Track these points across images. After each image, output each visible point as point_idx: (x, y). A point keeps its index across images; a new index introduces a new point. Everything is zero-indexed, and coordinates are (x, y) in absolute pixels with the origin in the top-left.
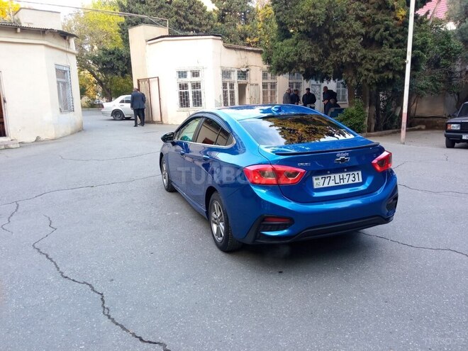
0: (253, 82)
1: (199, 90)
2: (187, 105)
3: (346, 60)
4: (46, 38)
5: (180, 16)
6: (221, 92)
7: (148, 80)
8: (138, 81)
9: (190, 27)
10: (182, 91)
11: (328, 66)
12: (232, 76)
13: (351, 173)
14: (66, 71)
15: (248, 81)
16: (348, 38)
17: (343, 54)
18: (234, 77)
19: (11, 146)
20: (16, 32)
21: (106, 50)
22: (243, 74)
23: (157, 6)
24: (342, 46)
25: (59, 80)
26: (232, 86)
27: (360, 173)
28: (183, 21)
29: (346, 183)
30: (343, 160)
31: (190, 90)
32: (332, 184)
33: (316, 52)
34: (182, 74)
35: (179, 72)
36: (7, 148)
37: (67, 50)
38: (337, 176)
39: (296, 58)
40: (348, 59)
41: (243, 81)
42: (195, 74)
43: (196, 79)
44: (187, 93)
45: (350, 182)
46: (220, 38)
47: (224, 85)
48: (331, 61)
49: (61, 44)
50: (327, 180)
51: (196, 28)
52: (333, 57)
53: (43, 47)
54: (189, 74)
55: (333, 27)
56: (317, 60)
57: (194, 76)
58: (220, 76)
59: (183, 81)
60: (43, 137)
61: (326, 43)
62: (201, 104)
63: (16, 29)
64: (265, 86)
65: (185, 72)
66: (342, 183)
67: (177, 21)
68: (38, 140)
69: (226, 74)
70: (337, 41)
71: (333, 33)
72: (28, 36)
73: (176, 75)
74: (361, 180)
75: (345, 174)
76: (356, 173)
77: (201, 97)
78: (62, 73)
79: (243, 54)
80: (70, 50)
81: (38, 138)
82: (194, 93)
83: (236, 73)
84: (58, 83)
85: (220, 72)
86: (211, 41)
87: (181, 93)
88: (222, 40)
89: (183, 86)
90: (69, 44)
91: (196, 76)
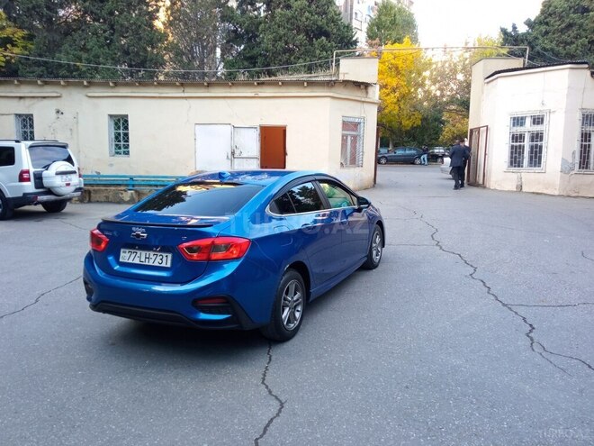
1: (539, 143)
2: (519, 165)
4: (333, 89)
6: (576, 147)
7: (478, 129)
8: (472, 130)
10: (514, 144)
13: (159, 254)
14: (360, 123)
20: (302, 87)
25: (346, 133)
27: (170, 256)
29: (151, 263)
30: (138, 236)
31: (527, 144)
32: (137, 261)
34: (518, 121)
35: (514, 119)
37: (363, 99)
38: (143, 253)
42: (538, 120)
43: (537, 128)
44: (522, 148)
45: (156, 264)
46: (587, 66)
47: (585, 137)
49: (358, 95)
50: (133, 255)
53: (329, 99)
54: (528, 121)
57: (534, 123)
58: (578, 124)
59: (519, 130)
62: (540, 163)
63: (303, 84)
65: (523, 118)
66: (147, 263)
67: (591, 42)
73: (508, 122)
74: (169, 265)
75: (152, 253)
76: (164, 255)
77: (541, 152)
78: (351, 127)
80: (367, 100)
82: (532, 147)
84: (345, 136)
85: (578, 116)
86: (567, 72)
87: (512, 146)
88: (589, 68)
89: (517, 138)
90: (367, 93)
91: (538, 123)
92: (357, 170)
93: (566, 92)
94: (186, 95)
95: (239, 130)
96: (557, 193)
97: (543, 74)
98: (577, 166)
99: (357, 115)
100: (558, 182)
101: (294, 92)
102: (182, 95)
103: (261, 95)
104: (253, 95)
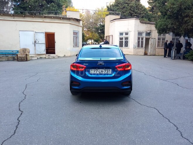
0: (153, 37)
1: (127, 40)
2: (122, 46)
3: (190, 28)
4: (70, 21)
5: (131, 10)
6: (137, 41)
7: (109, 36)
8: (106, 36)
9: (135, 15)
10: (121, 40)
11: (181, 31)
12: (143, 34)
13: (106, 70)
14: (78, 33)
15: (151, 37)
16: (191, 18)
17: (189, 25)
18: (144, 35)
19: (55, 57)
20: (61, 19)
21: (101, 25)
22: (149, 34)
23: (122, 7)
24: (189, 21)
25: (74, 36)
26: (142, 39)
27: (111, 70)
28: (132, 12)
29: (104, 73)
30: (101, 64)
31: (124, 40)
32: (98, 73)
33: (175, 24)
34: (121, 34)
35: (120, 33)
36: (54, 58)
37: (78, 25)
38: (100, 70)
39: (165, 27)
40: (191, 27)
41: (148, 37)
42: (127, 34)
43: (126, 36)
44: (122, 41)
45: (106, 73)
46: (139, 19)
47: (139, 38)
48: (183, 28)
49: (77, 23)
50: (96, 71)
51: (138, 15)
52: (184, 26)
53: (69, 24)
54: (124, 34)
55: (184, 13)
56: (176, 28)
58: (137, 35)
59: (121, 36)
60: (66, 55)
61: (180, 20)
62: (128, 46)
63: (61, 18)
64: (159, 39)
65: (123, 33)
66: (102, 73)
67: (130, 13)
68: (64, 56)
69: (140, 34)
70: (186, 19)
71: (183, 15)
72: (65, 20)
73: (119, 34)
74: (111, 73)
75: (104, 70)
76: (109, 70)
77: (128, 43)
78: (75, 33)
79: (149, 25)
80: (80, 25)
81: (65, 55)
82: (125, 41)
83: (145, 33)
84: (74, 37)
85: (137, 33)
86: (134, 20)
87: (120, 41)
88: (139, 20)
89: (121, 39)
90: (79, 23)
91: (127, 35)
92: (78, 48)
93: (134, 26)
94: (15, 20)
95: (37, 33)
96: (132, 54)
97: (128, 21)
98: (137, 46)
99: (76, 30)
100: (133, 51)
101: (57, 21)
102: (14, 19)
103: (45, 21)
104: (42, 21)
